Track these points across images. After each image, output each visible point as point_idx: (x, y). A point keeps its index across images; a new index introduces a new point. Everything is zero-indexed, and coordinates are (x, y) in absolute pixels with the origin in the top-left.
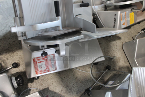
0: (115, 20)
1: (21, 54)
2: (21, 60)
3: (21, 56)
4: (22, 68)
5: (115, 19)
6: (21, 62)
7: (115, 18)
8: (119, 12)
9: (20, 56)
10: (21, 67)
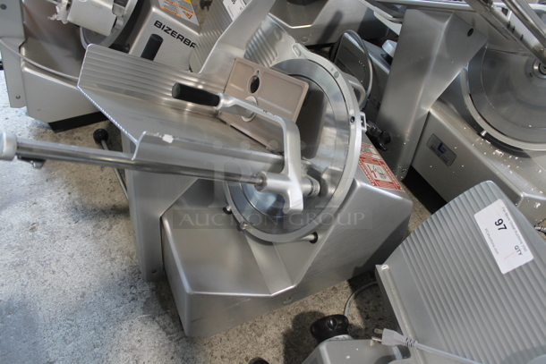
0: (170, 32)
1: (215, 354)
2: (240, 353)
3: (225, 354)
4: (270, 351)
5: (170, 30)
6: (249, 354)
7: (165, 31)
8: (154, 9)
9: (222, 357)
10: (266, 354)
